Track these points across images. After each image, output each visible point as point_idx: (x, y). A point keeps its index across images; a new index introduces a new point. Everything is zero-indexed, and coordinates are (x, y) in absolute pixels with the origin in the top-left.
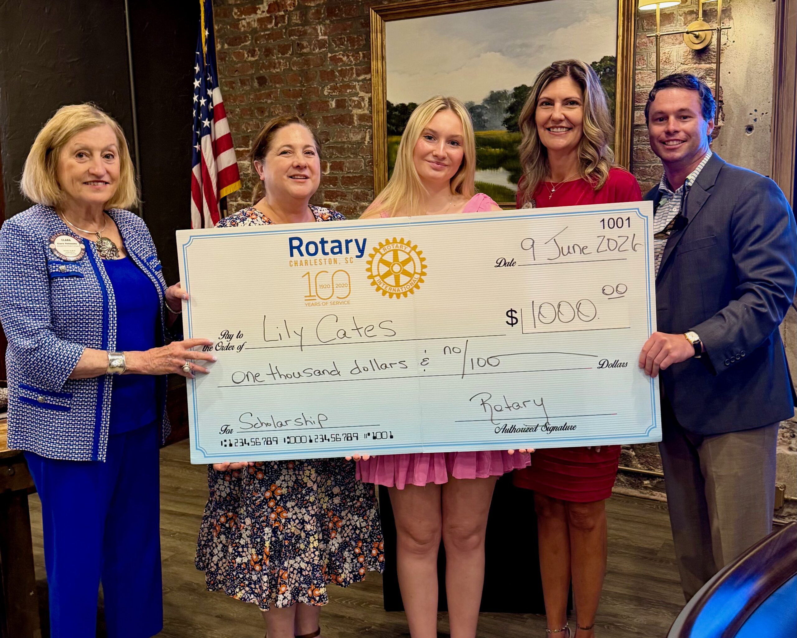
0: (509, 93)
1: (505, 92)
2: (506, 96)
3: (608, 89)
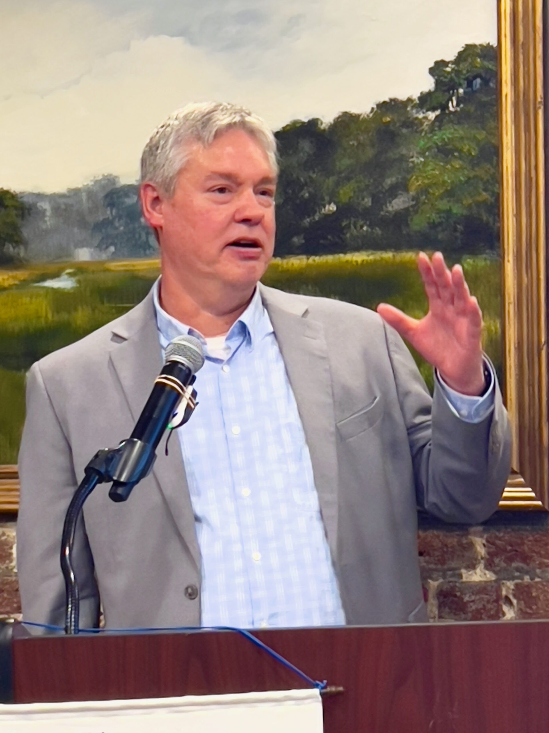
3: (481, 135)
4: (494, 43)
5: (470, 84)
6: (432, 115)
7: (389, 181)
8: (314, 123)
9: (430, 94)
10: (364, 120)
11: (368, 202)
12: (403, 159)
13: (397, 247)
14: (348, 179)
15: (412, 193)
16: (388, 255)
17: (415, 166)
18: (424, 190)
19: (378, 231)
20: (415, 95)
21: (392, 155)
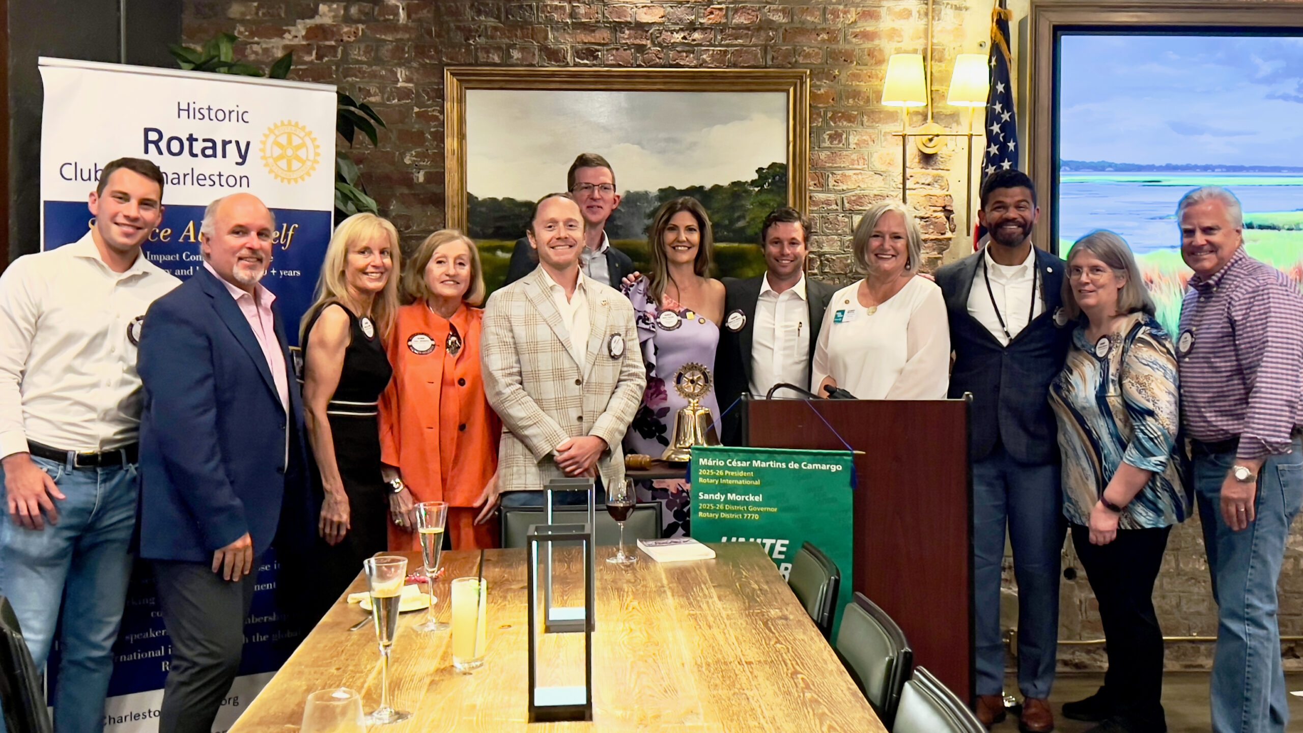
0: (651, 195)
1: (646, 193)
2: (647, 198)
3: (778, 199)
4: (785, 162)
5: (774, 178)
6: (757, 189)
7: (737, 215)
8: (702, 187)
9: (755, 180)
10: (726, 189)
11: (727, 222)
12: (742, 206)
13: (740, 242)
14: (717, 212)
15: (747, 219)
16: (736, 245)
17: (749, 209)
18: (753, 219)
19: (731, 234)
20: (749, 181)
21: (737, 204)
